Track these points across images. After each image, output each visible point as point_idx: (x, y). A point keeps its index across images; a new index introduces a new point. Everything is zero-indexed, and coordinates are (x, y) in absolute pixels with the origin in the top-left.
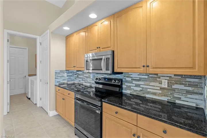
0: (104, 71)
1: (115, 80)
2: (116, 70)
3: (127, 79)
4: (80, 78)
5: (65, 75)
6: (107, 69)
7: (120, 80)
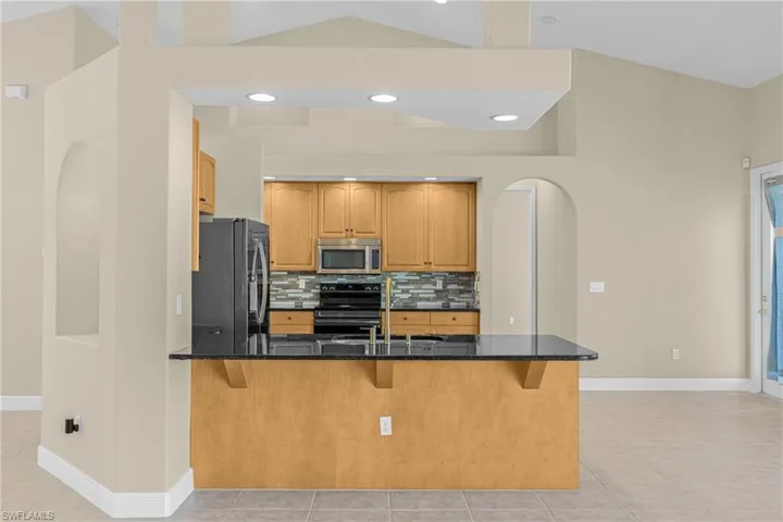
0: (368, 269)
1: (372, 286)
2: (385, 268)
6: (375, 266)
7: (379, 285)
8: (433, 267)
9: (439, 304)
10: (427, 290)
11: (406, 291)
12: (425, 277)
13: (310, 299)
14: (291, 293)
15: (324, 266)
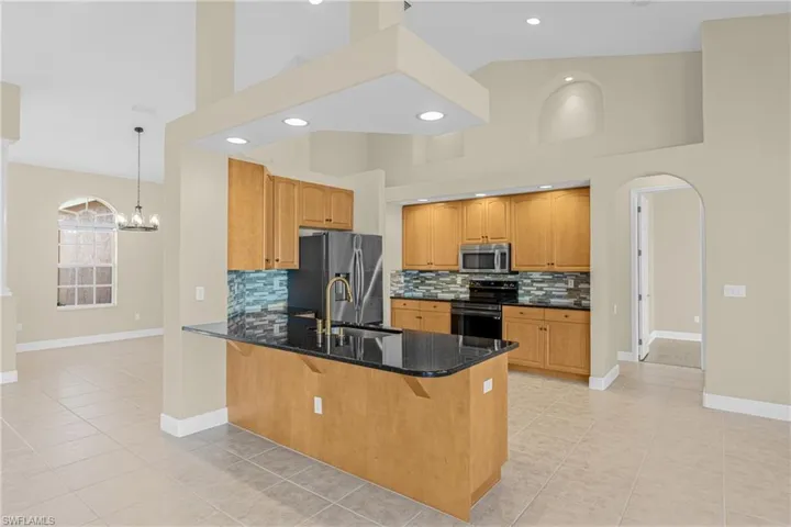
0: (498, 269)
1: (509, 283)
2: (514, 268)
3: (525, 281)
4: (430, 285)
5: (402, 279)
6: (503, 266)
7: (515, 283)
8: (556, 268)
9: (569, 302)
10: (559, 288)
11: (541, 289)
12: (558, 277)
13: (465, 293)
14: (452, 287)
15: (464, 267)
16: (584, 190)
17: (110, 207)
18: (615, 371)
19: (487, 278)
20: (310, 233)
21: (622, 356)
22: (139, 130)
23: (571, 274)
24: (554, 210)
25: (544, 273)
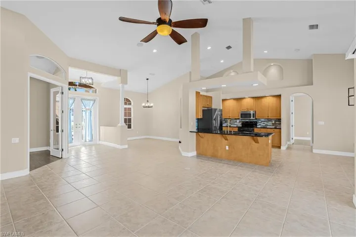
0: (251, 118)
2: (257, 117)
3: (259, 121)
6: (253, 117)
7: (256, 122)
8: (270, 117)
9: (273, 127)
10: (270, 123)
11: (264, 124)
12: (269, 120)
13: (240, 125)
14: (236, 123)
15: (241, 117)
16: (279, 96)
17: (131, 100)
18: (287, 146)
19: (247, 121)
20: (206, 109)
21: (288, 143)
22: (147, 79)
23: (273, 119)
24: (269, 101)
25: (265, 119)
